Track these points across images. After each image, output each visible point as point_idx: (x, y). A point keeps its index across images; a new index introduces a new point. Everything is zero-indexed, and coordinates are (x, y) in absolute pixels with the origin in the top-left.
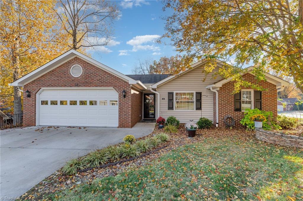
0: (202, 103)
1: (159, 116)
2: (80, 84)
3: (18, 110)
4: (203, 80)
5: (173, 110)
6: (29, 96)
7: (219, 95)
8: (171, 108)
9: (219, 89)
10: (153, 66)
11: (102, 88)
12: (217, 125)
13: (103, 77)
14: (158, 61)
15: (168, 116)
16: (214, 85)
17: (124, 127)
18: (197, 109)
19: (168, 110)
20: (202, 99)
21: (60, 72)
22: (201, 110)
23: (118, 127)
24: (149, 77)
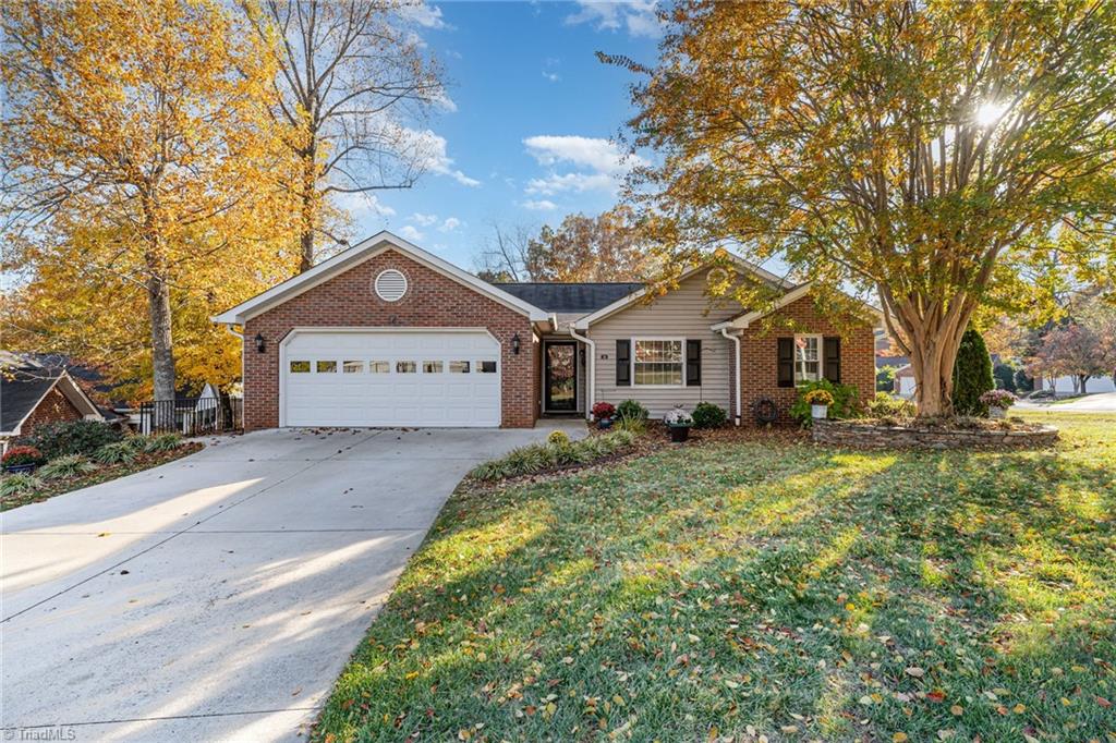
0: (703, 367)
1: (593, 402)
2: (402, 320)
3: (167, 389)
4: (704, 312)
5: (629, 385)
6: (262, 349)
7: (742, 347)
8: (623, 379)
9: (742, 333)
10: (541, 246)
11: (459, 329)
12: (737, 421)
13: (460, 302)
14: (556, 228)
15: (619, 402)
16: (730, 324)
17: (516, 426)
18: (690, 383)
19: (618, 384)
20: (703, 357)
21: (346, 289)
22: (700, 384)
23: (500, 427)
24: (547, 290)
